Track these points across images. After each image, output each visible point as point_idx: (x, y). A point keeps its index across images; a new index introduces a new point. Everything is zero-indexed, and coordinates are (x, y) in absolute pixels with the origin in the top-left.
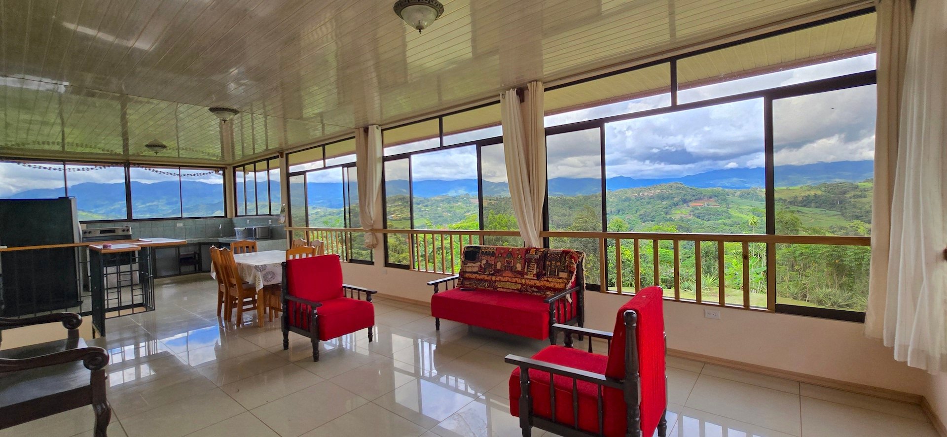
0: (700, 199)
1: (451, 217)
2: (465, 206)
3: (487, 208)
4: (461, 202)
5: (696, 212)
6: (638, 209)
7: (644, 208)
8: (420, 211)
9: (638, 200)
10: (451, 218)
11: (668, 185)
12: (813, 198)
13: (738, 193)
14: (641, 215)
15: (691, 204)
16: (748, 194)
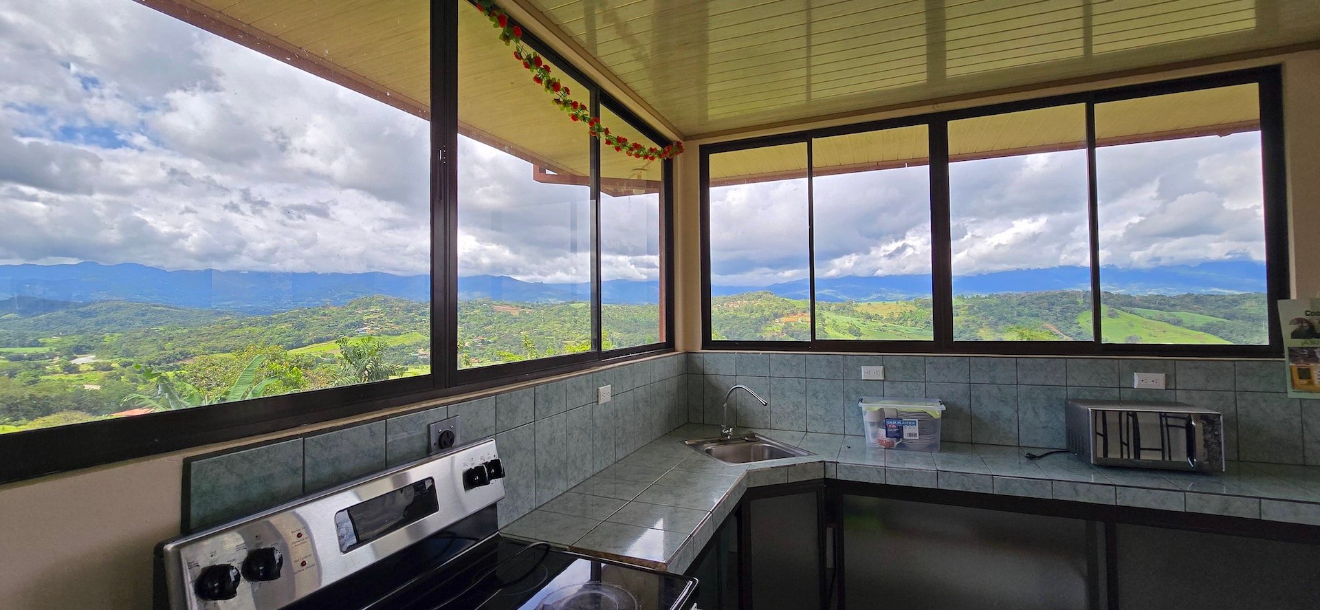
0: (794, 313)
1: (462, 332)
2: (484, 316)
3: (519, 318)
4: (477, 309)
5: (789, 329)
6: (722, 325)
7: (730, 323)
8: (412, 322)
9: (722, 313)
10: (463, 334)
11: (756, 294)
12: (909, 315)
13: (833, 307)
14: (726, 332)
15: (783, 319)
16: (844, 309)
